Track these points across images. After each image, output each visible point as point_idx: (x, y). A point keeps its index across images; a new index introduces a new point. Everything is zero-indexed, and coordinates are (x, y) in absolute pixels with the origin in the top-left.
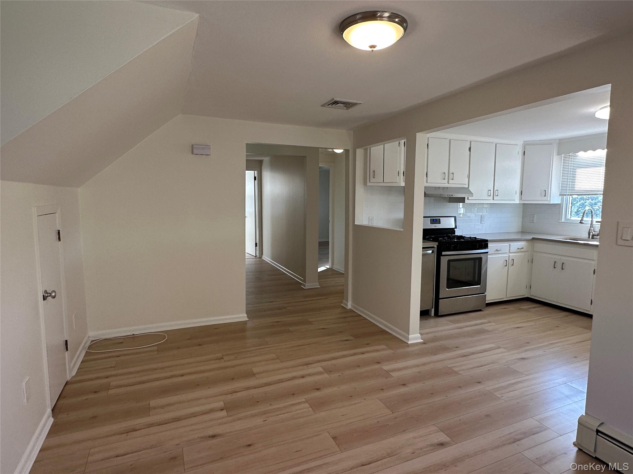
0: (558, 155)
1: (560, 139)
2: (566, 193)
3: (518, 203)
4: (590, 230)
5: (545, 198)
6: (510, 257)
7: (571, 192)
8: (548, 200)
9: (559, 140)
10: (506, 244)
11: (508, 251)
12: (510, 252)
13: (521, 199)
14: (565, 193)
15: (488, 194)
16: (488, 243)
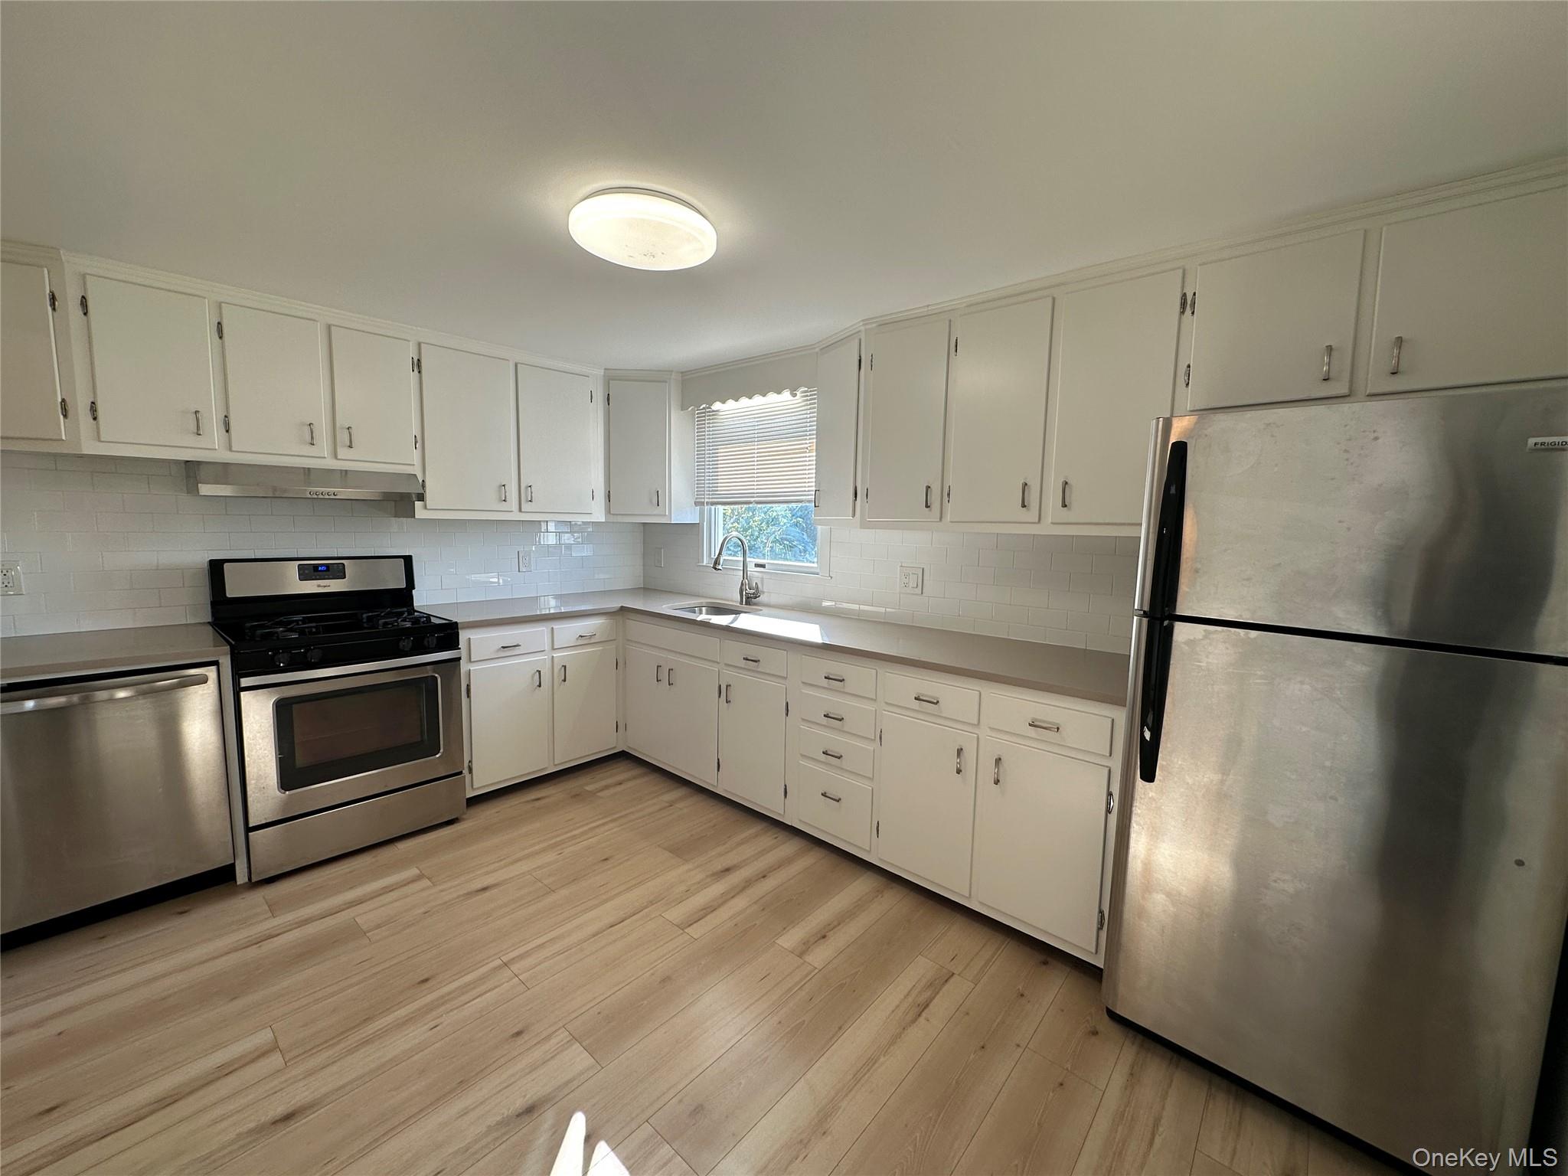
0: (682, 410)
1: (684, 370)
2: (704, 498)
3: (604, 521)
4: (742, 584)
5: (658, 510)
6: (556, 660)
7: (712, 498)
8: (665, 515)
9: (682, 373)
10: (542, 629)
11: (547, 647)
12: (553, 649)
13: (608, 511)
14: (701, 498)
15: (500, 497)
16: (458, 633)
